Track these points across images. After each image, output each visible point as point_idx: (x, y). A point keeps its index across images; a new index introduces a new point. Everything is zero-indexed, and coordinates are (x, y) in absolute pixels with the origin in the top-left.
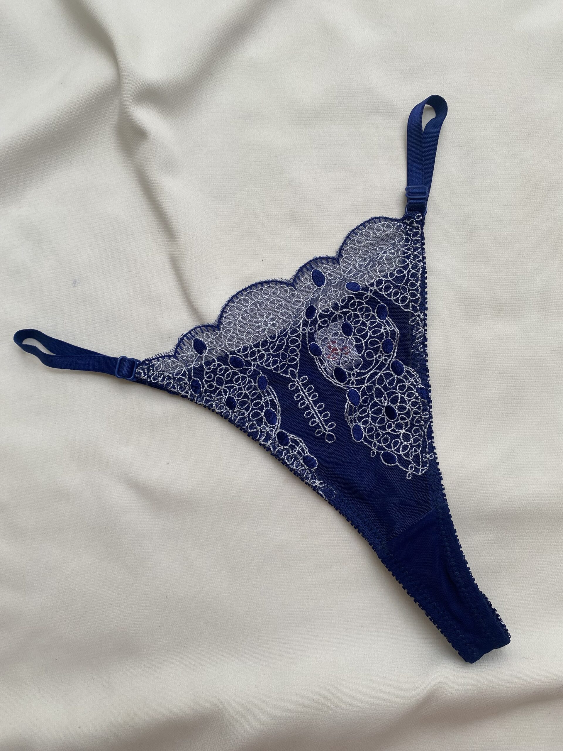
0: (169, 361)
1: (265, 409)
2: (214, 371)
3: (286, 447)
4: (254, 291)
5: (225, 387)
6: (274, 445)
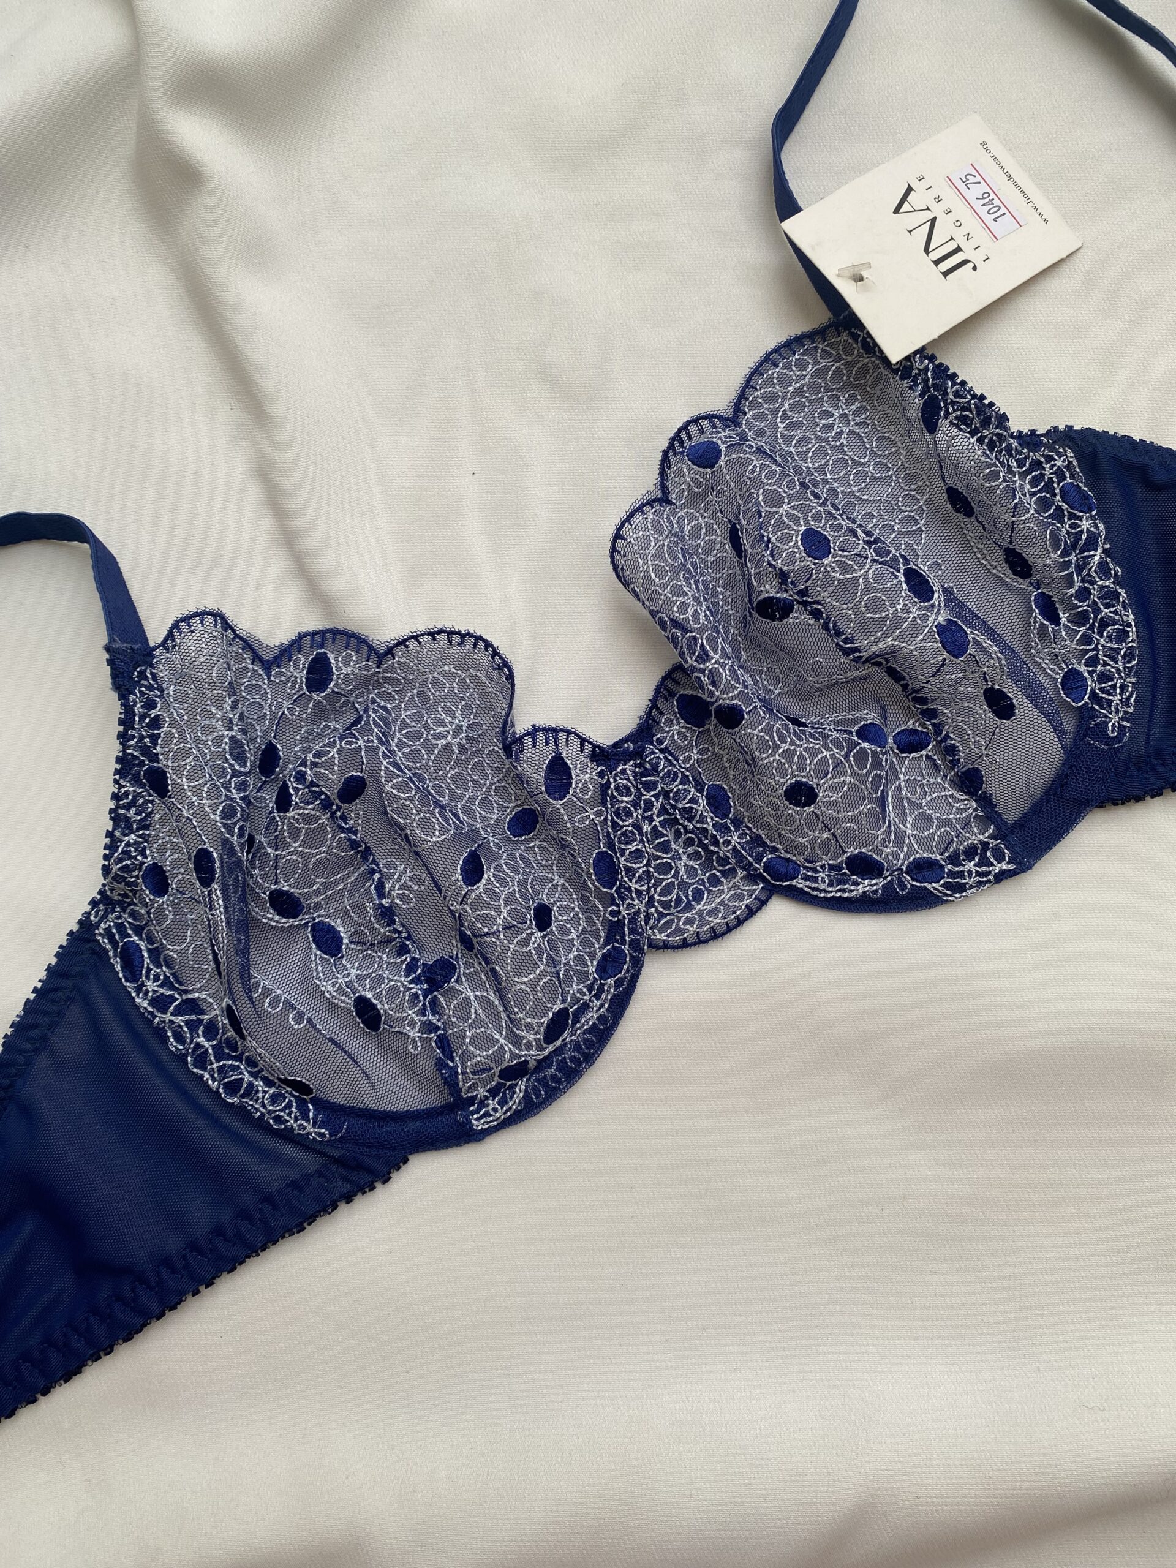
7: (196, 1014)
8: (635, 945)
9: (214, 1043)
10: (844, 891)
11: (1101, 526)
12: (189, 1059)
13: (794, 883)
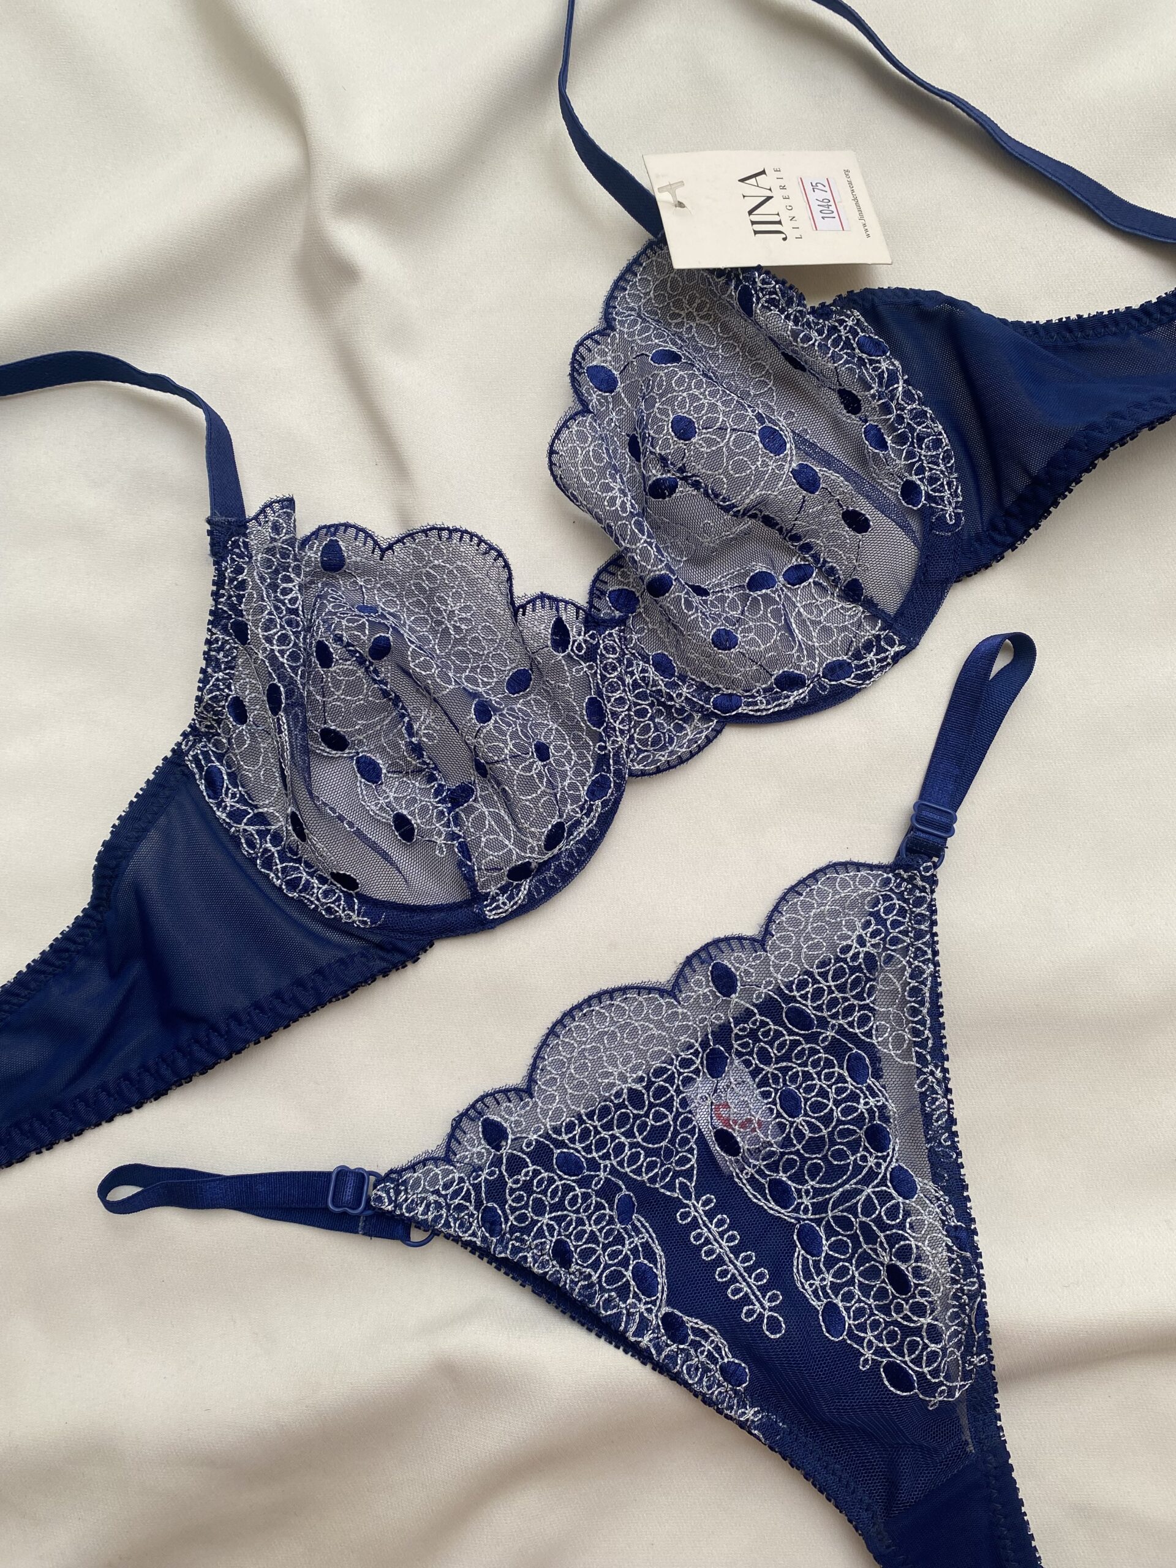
0: (437, 1171)
1: (632, 1263)
2: (527, 1187)
3: (681, 1346)
4: (597, 1008)
5: (550, 1219)
6: (658, 1343)
7: (265, 825)
8: (618, 774)
9: (279, 848)
10: (780, 705)
11: (897, 363)
12: (258, 861)
13: (740, 710)
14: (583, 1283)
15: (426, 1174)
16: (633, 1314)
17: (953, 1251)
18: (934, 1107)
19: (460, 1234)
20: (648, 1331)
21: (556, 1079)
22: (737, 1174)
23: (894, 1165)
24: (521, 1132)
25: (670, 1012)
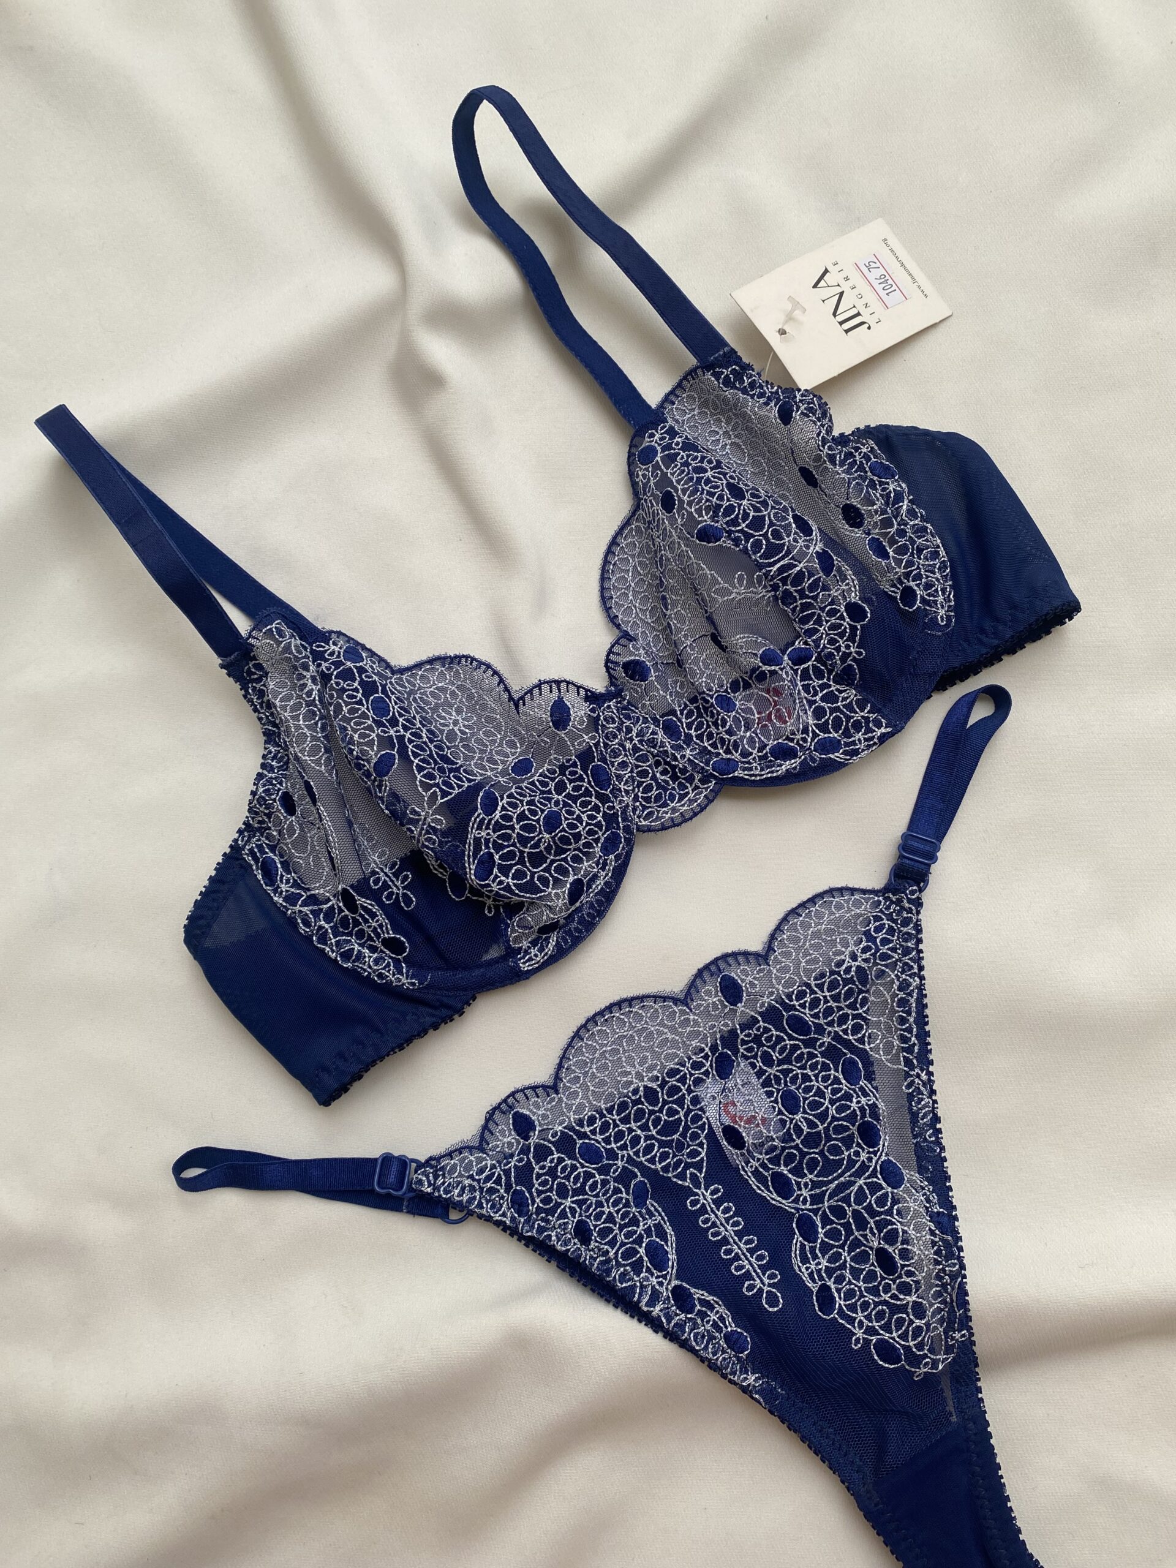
0: (471, 1158)
1: (646, 1241)
2: (552, 1172)
3: (690, 1316)
4: (618, 1015)
5: (573, 1202)
6: (668, 1312)
7: (317, 905)
8: (627, 830)
9: (332, 924)
10: (772, 772)
11: (904, 486)
12: (314, 938)
14: (601, 1259)
15: (462, 1161)
16: (646, 1287)
17: (936, 1234)
18: (920, 1106)
19: (492, 1215)
20: (659, 1302)
21: (579, 1078)
22: (743, 1167)
23: (883, 1158)
24: (548, 1124)
25: (682, 1018)
